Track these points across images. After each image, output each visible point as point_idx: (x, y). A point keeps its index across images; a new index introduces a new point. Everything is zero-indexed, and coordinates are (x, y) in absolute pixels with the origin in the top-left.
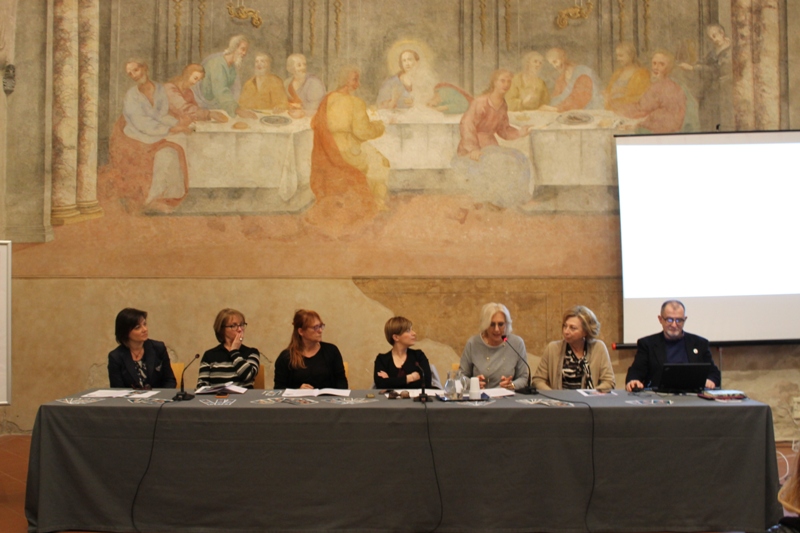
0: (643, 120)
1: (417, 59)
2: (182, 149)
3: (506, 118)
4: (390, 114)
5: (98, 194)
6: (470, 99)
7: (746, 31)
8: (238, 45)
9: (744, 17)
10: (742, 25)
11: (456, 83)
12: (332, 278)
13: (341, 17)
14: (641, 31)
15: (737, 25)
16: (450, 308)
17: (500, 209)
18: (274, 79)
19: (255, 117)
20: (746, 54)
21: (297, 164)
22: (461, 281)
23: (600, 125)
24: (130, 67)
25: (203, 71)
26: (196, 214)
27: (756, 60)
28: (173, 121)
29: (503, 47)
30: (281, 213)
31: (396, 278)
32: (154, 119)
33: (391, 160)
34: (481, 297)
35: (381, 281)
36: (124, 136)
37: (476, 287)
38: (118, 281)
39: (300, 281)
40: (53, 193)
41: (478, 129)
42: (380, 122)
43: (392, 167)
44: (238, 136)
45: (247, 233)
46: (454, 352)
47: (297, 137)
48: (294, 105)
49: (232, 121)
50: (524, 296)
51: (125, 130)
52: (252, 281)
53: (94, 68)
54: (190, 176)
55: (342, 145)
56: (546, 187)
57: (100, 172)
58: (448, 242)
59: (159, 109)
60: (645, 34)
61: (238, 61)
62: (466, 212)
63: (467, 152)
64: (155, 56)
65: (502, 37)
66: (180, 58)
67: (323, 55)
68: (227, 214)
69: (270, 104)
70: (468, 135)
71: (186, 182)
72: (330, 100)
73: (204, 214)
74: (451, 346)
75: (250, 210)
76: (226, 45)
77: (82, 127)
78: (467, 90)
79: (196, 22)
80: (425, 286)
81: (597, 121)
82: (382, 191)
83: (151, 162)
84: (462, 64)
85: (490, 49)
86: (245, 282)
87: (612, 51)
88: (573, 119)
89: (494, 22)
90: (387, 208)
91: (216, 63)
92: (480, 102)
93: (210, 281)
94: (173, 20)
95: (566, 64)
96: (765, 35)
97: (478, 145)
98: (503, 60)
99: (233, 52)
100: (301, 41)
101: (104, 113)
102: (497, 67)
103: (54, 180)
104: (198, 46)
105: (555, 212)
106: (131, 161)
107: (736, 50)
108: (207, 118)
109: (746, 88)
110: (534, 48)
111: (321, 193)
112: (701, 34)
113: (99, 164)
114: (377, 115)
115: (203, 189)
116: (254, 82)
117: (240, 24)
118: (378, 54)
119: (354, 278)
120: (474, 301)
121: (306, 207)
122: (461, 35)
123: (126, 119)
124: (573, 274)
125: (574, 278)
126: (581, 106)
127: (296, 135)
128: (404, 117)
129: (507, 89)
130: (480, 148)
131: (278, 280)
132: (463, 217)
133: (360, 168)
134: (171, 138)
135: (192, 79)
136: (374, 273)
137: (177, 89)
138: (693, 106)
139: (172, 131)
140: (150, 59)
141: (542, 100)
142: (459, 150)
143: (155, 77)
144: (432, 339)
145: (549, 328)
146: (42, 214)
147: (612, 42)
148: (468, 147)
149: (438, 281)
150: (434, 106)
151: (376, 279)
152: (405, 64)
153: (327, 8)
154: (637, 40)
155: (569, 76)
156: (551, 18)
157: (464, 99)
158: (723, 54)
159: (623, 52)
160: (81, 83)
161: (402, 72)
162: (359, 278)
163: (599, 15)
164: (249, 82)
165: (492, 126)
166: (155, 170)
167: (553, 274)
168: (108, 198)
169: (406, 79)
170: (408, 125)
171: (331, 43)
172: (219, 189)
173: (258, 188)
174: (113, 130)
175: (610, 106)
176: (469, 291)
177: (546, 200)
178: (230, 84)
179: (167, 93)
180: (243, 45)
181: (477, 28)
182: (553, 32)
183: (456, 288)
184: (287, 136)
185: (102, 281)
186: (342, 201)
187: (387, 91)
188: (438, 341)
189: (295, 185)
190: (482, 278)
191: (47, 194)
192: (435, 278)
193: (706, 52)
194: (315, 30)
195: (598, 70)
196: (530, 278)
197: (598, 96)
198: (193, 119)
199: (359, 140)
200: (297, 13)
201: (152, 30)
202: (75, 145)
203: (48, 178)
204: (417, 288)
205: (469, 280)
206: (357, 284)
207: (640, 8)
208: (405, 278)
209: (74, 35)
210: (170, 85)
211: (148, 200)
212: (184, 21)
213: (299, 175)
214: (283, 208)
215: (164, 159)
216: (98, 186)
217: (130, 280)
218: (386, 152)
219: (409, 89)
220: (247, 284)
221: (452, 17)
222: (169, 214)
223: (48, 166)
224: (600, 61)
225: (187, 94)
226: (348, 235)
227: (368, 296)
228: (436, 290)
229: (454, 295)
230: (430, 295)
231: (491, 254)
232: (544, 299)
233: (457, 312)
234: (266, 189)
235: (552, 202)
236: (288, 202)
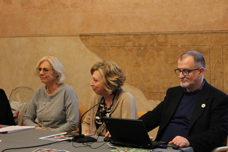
12: (68, 36)
16: (140, 59)
22: (147, 36)
31: (105, 35)
34: (161, 49)
35: (96, 37)
37: (157, 41)
39: (50, 38)
45: (22, 5)
46: (143, 95)
52: (26, 38)
58: (137, 5)
74: (141, 90)
80: (123, 41)
93: (6, 39)
119: (81, 36)
120: (156, 53)
131: (39, 38)
144: (128, 84)
145: (212, 78)
149: (131, 37)
151: (93, 36)
162: (83, 36)
167: (215, 29)
176: (152, 45)
183: (143, 42)
188: (133, 85)
192: (129, 34)
196: (197, 33)
204: (118, 42)
205: (153, 36)
206: (82, 40)
208: (111, 35)
220: (24, 40)
226: (76, 3)
227: (89, 49)
228: (130, 44)
229: (142, 48)
230: (126, 48)
231: (167, 13)
232: (208, 52)
233: (144, 62)
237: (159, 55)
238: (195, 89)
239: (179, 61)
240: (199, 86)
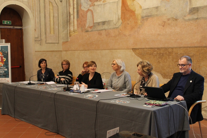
2: (92, 11)
5: (77, 27)
12: (127, 49)
16: (160, 59)
17: (176, 20)
21: (117, 12)
22: (163, 49)
26: (96, 30)
30: (114, 28)
31: (144, 49)
32: (87, 3)
33: (142, 6)
34: (170, 55)
35: (140, 50)
36: (81, 10)
37: (168, 51)
38: (81, 51)
39: (119, 50)
40: (69, 28)
43: (142, 8)
44: (104, 4)
45: (106, 35)
46: (161, 76)
51: (81, 8)
52: (108, 50)
54: (94, 19)
55: (129, 3)
56: (194, 8)
57: (77, 21)
58: (159, 35)
62: (165, 22)
68: (102, 30)
71: (93, 21)
74: (161, 74)
75: (107, 28)
77: (74, 8)
80: (152, 51)
82: (140, 18)
83: (86, 16)
90: (141, 24)
93: (99, 51)
101: (77, 4)
103: (69, 24)
105: (197, 18)
106: (83, 16)
111: (124, 20)
113: (77, 18)
115: (97, 23)
120: (168, 57)
121: (120, 25)
123: (82, 4)
124: (204, 45)
125: (205, 47)
127: (117, 2)
131: (114, 50)
132: (164, 24)
133: (134, 10)
134: (90, 8)
136: (137, 47)
139: (90, 6)
144: (155, 71)
146: (68, 34)
149: (156, 49)
151: (138, 49)
162: (134, 49)
167: (196, 45)
168: (79, 28)
172: (100, 22)
173: (109, 21)
174: (79, 8)
176: (166, 53)
177: (194, 14)
183: (162, 52)
184: (115, 2)
185: (79, 51)
186: (129, 22)
188: (156, 72)
189: (117, 18)
190: (170, 48)
191: (68, 28)
192: (155, 48)
196: (187, 47)
198: (94, 2)
202: (73, 14)
203: (68, 23)
204: (150, 52)
205: (166, 49)
206: (133, 51)
208: (146, 48)
211: (86, 27)
214: (115, 27)
215: (89, 14)
216: (77, 25)
217: (83, 51)
218: (141, 3)
220: (107, 51)
222: (90, 31)
223: (68, 21)
226: (130, 34)
227: (136, 55)
228: (155, 53)
229: (161, 55)
230: (154, 55)
231: (173, 38)
232: (193, 56)
233: (162, 61)
234: (110, 21)
235: (196, 14)
236: (116, 25)
238: (187, 74)
239: (179, 61)
240: (189, 72)
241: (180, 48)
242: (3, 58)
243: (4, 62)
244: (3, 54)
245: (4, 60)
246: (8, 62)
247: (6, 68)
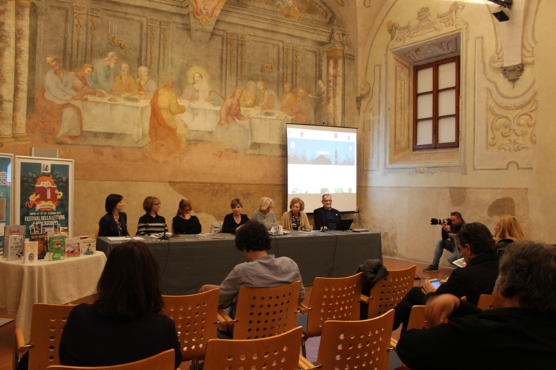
0: (294, 117)
1: (202, 77)
2: (79, 109)
3: (239, 110)
4: (189, 102)
5: (27, 130)
6: (225, 100)
7: (331, 84)
8: (113, 57)
9: (331, 78)
10: (330, 82)
11: (218, 91)
12: (159, 182)
13: (166, 51)
14: (294, 78)
15: (328, 81)
16: (213, 197)
18: (131, 78)
19: (121, 96)
20: (331, 94)
21: (142, 123)
22: (219, 185)
23: (277, 117)
24: (49, 59)
25: (93, 68)
26: (87, 145)
27: (334, 97)
28: (75, 93)
29: (239, 77)
30: (133, 148)
31: (189, 183)
32: (63, 91)
33: (188, 125)
34: (227, 192)
35: (182, 184)
36: (44, 99)
37: (225, 188)
41: (228, 114)
42: (184, 106)
43: (189, 128)
44: (112, 105)
45: (115, 157)
46: (215, 218)
47: (143, 109)
48: (142, 92)
49: (108, 97)
50: (245, 192)
51: (45, 95)
52: (117, 182)
53: (25, 56)
54: (83, 124)
55: (165, 115)
56: (255, 143)
57: (28, 117)
58: (213, 166)
59: (66, 85)
60: (296, 79)
61: (112, 65)
62: (222, 152)
63: (222, 124)
64: (64, 56)
65: (239, 73)
66: (79, 59)
67: (156, 69)
68: (104, 146)
69: (129, 91)
70: (223, 117)
71: (81, 127)
72: (160, 92)
73: (92, 146)
74: (213, 215)
75: (117, 145)
76: (106, 56)
77: (16, 90)
78: (223, 95)
79: (89, 41)
80: (202, 187)
81: (276, 115)
82: (184, 140)
83: (61, 114)
84: (221, 82)
85: (234, 77)
86: (114, 182)
87: (283, 85)
88: (267, 114)
89: (236, 65)
90: (186, 148)
91: (100, 64)
92: (229, 102)
93: (94, 182)
94: (75, 37)
95: (265, 89)
96: (337, 87)
97: (227, 121)
98: (239, 83)
99: (110, 60)
100: (146, 60)
101: (31, 84)
102: (237, 86)
104: (90, 54)
105: (259, 155)
106: (48, 113)
107: (328, 91)
108: (94, 94)
109: (330, 108)
110: (252, 79)
111: (154, 139)
112: (316, 83)
113: (28, 112)
114: (183, 102)
115: (91, 132)
116: (121, 77)
117: (114, 46)
118: (183, 72)
119: (170, 182)
121: (146, 145)
122: (221, 69)
123: (46, 89)
124: (265, 183)
125: (266, 185)
126: (270, 109)
127: (142, 108)
128: (194, 105)
129: (240, 97)
130: (228, 123)
131: (131, 182)
132: (220, 155)
133: (174, 127)
134: (73, 102)
135: (86, 71)
136: (178, 180)
137: (77, 76)
138: (312, 113)
139: (74, 98)
140: (61, 57)
141: (255, 104)
142: (219, 123)
143: (64, 67)
144: (202, 212)
147: (283, 82)
148: (223, 122)
150: (208, 101)
151: (180, 183)
152: (196, 79)
153: (160, 45)
154: (292, 82)
155: (266, 94)
156: (260, 67)
157: (222, 99)
158: (323, 93)
159: (287, 86)
160: (16, 64)
161: (194, 83)
162: (172, 182)
163: (278, 69)
164: (118, 77)
165: (233, 113)
166: (63, 119)
167: (258, 182)
168: (33, 132)
169: (196, 86)
170: (196, 109)
171: (161, 64)
172: (100, 133)
173: (121, 134)
174: (37, 94)
175: (281, 110)
176: (222, 190)
177: (255, 149)
178: (107, 77)
179: (71, 77)
180: (115, 57)
181: (229, 66)
182: (260, 73)
183: (216, 188)
184: (137, 108)
186: (164, 144)
187: (187, 91)
189: (141, 134)
190: (228, 184)
192: (207, 183)
193: (317, 91)
194: (153, 55)
195: (278, 93)
196: (248, 184)
197: (277, 105)
198: (86, 94)
199: (174, 114)
200: (144, 45)
201: (63, 41)
202: (12, 99)
204: (199, 187)
205: (222, 184)
206: (171, 185)
207: (294, 68)
208: (194, 183)
209: (12, 35)
210: (73, 73)
211: (59, 136)
212: (82, 38)
213: (143, 129)
214: (134, 145)
215: (68, 113)
216: (27, 125)
218: (186, 121)
219: (198, 91)
221: (218, 60)
222: (71, 144)
224: (278, 89)
225: (83, 79)
226: (167, 161)
227: (176, 191)
228: (207, 189)
229: (215, 191)
230: (204, 191)
231: (232, 173)
232: (253, 194)
233: (216, 199)
234: (126, 135)
235: (257, 150)
236: (137, 142)
237: (225, 196)
241: (240, 184)
242: (57, 191)
243: (59, 200)
244: (55, 183)
245: (59, 197)
246: (67, 200)
247: (62, 214)
